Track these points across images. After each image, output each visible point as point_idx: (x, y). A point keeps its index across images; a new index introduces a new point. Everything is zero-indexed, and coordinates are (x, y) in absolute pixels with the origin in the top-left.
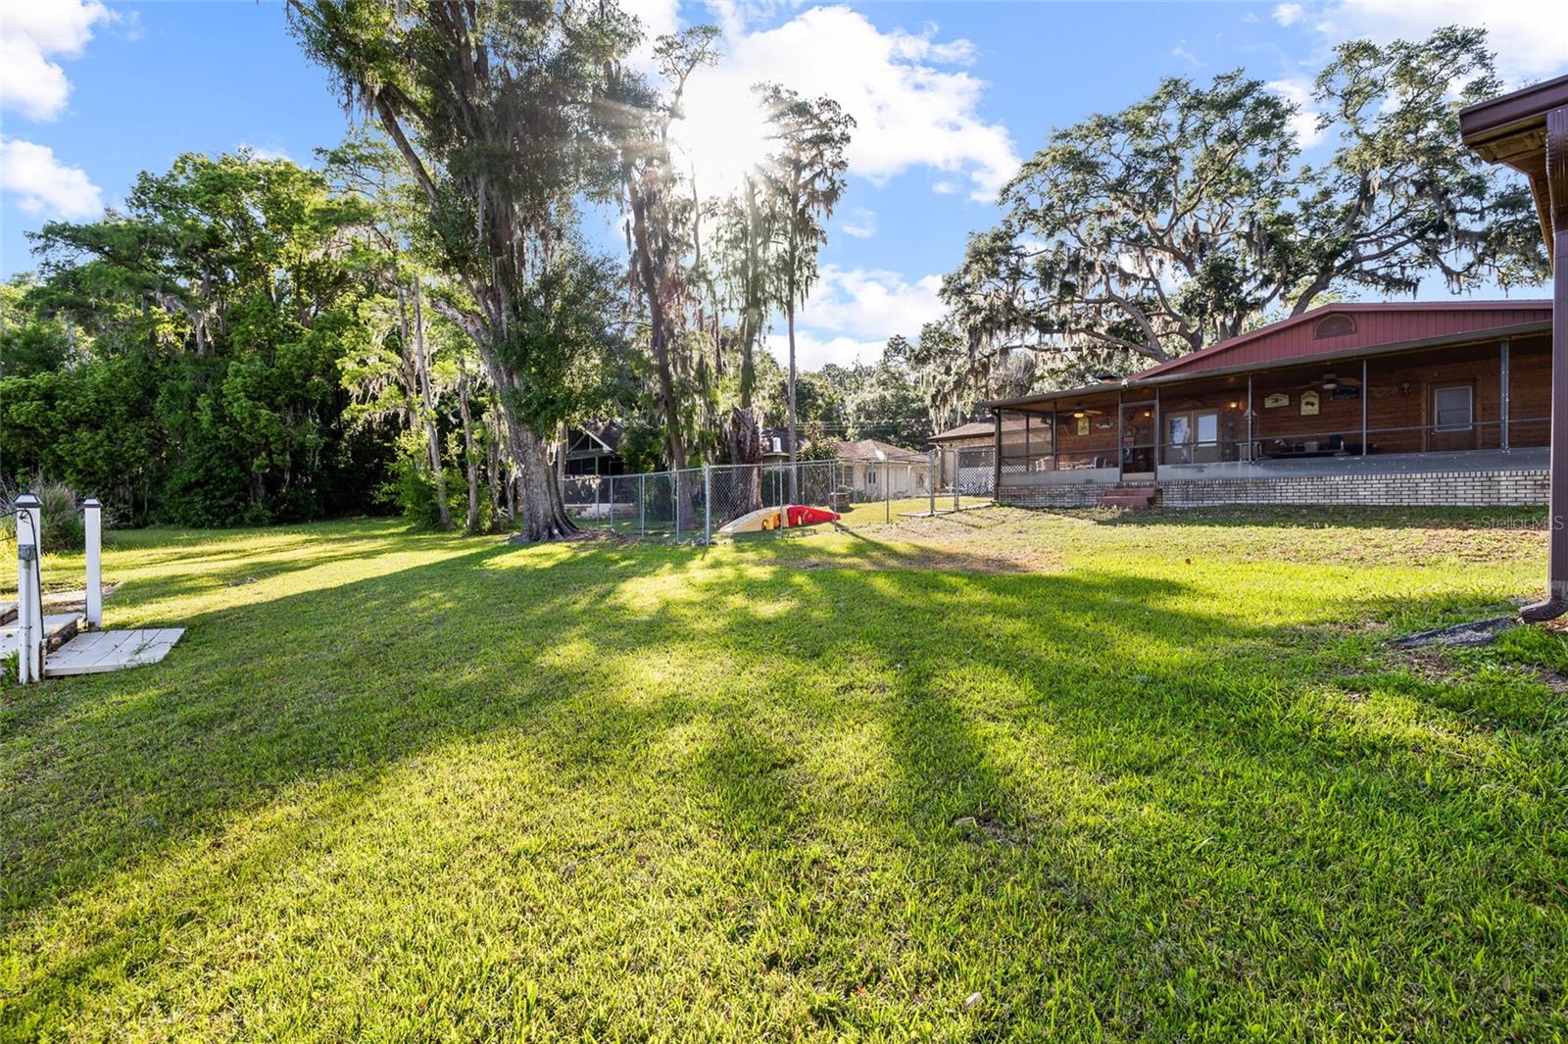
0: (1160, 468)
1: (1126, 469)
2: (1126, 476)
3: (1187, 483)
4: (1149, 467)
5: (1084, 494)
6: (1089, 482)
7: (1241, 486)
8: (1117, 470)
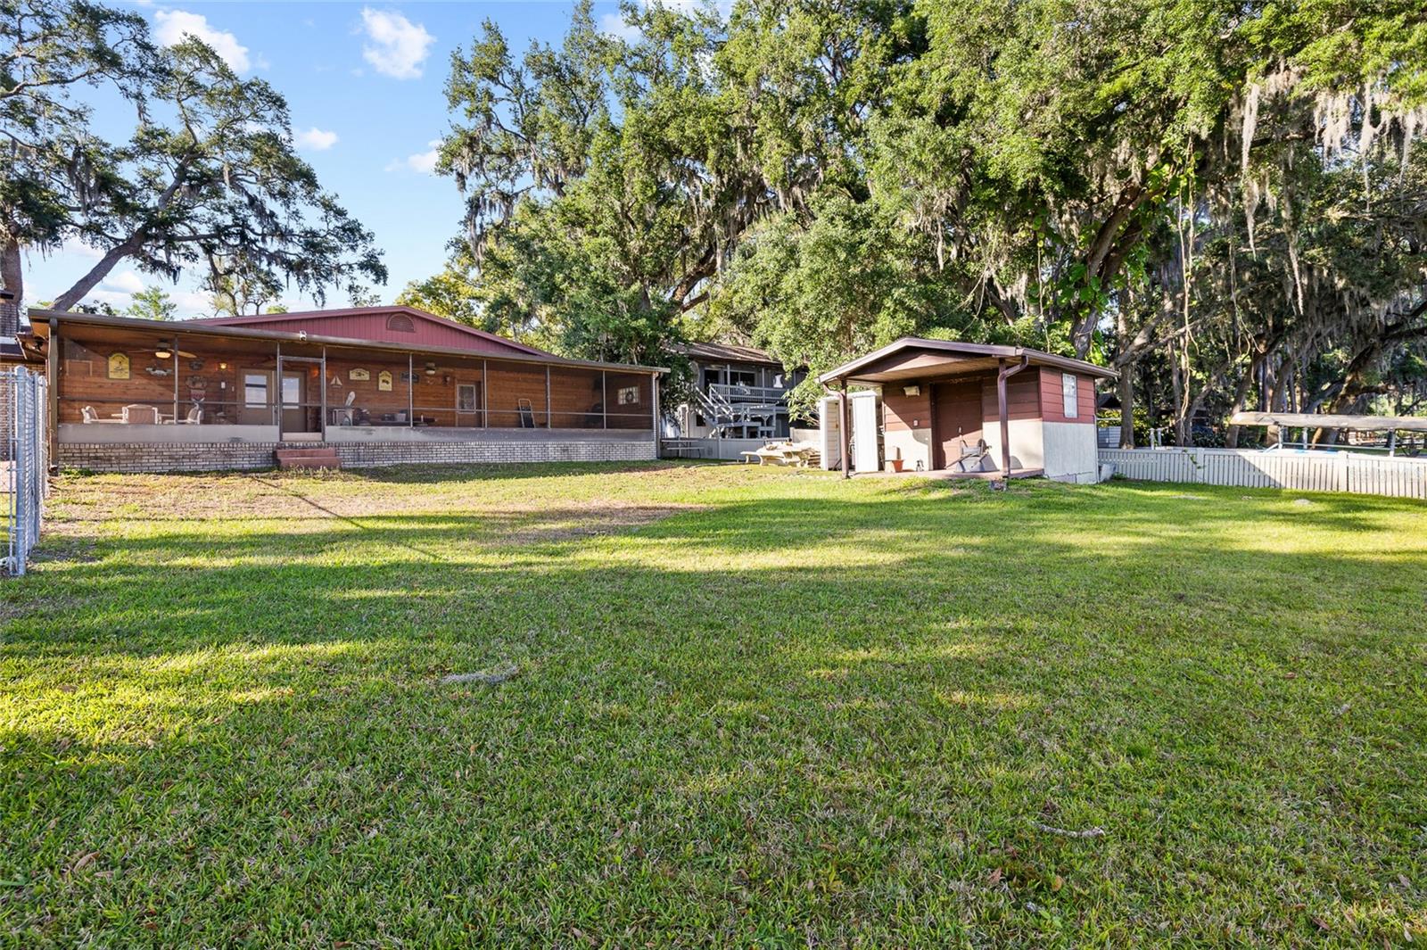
0: (328, 429)
1: (284, 429)
2: (287, 436)
3: (358, 445)
4: (318, 428)
5: (229, 456)
6: (236, 440)
7: (407, 447)
8: (276, 429)
